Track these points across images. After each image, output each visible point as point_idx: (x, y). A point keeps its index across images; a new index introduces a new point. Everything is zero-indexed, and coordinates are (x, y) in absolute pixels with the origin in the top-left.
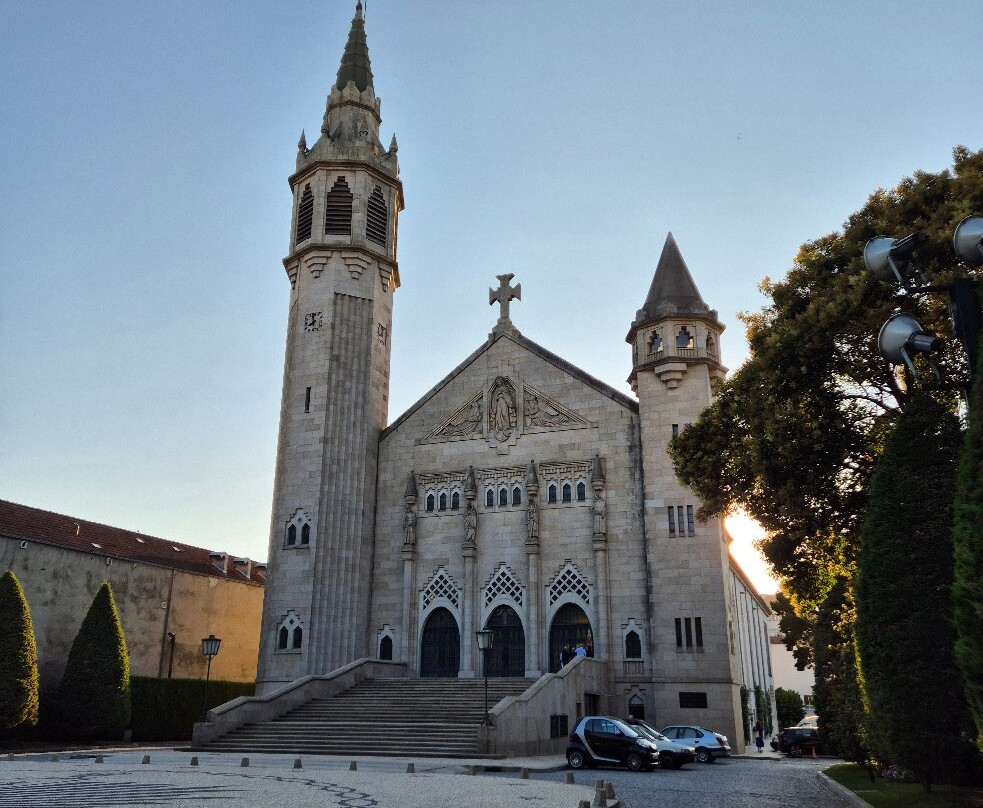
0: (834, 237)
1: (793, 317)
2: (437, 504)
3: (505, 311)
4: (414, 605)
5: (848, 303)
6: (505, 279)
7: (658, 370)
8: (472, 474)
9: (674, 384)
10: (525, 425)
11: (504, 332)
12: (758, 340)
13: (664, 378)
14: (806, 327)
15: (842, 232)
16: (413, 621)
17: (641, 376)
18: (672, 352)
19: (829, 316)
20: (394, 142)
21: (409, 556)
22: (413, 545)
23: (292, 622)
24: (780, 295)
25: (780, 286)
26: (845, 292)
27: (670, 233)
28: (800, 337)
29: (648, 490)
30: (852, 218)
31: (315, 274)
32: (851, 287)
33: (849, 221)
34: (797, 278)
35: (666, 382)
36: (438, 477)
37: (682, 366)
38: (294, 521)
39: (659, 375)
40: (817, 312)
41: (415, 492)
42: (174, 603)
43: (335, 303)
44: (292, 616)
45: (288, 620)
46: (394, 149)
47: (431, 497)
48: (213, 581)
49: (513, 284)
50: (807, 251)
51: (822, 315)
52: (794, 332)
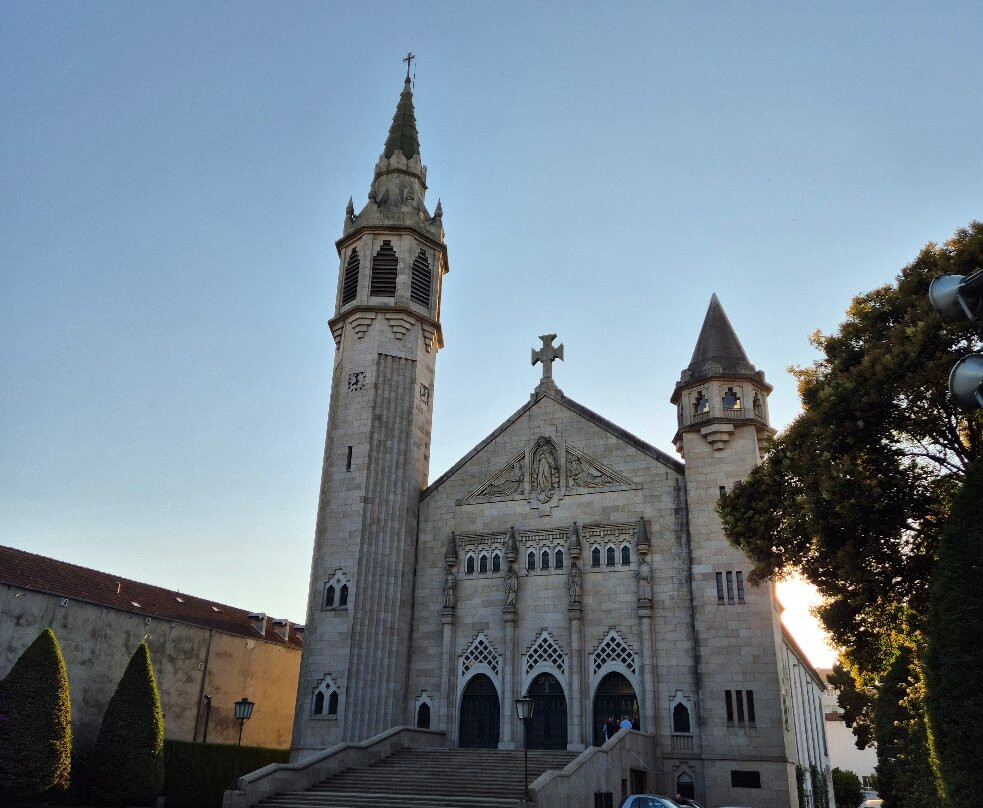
0: (887, 289)
1: (847, 370)
2: (477, 565)
3: (548, 371)
4: (453, 671)
5: (906, 355)
6: (548, 339)
7: (704, 431)
8: (513, 536)
9: (720, 445)
10: (567, 486)
11: (547, 392)
12: (810, 394)
13: (710, 439)
14: (862, 380)
15: (895, 285)
16: (452, 688)
17: (686, 437)
18: (718, 413)
19: (886, 369)
20: (439, 208)
21: (449, 619)
22: (451, 609)
23: (328, 686)
24: (832, 347)
25: (832, 338)
26: (902, 344)
27: (714, 294)
28: (855, 390)
29: (694, 555)
30: (904, 271)
31: (359, 335)
32: (908, 338)
33: (901, 274)
34: (849, 330)
35: (712, 443)
36: (478, 539)
37: (729, 428)
38: (333, 582)
39: (705, 436)
40: (873, 364)
41: (455, 554)
42: (213, 665)
43: (378, 363)
44: (329, 680)
45: (323, 685)
46: (439, 214)
47: (471, 559)
48: (251, 643)
49: (555, 344)
50: (860, 303)
51: (878, 368)
52: (849, 385)
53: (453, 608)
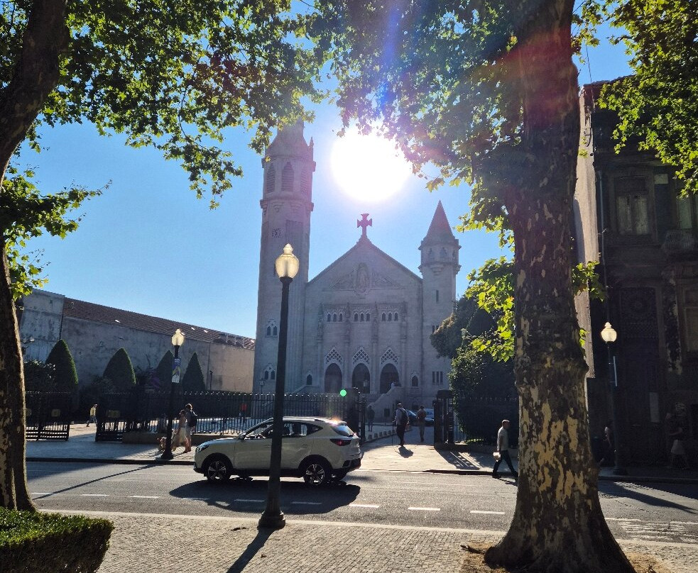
2: (332, 318)
3: (364, 231)
4: (322, 361)
6: (365, 216)
7: (432, 266)
8: (348, 307)
9: (438, 273)
10: (373, 286)
11: (364, 240)
13: (434, 270)
16: (322, 368)
17: (424, 268)
18: (437, 259)
20: (312, 141)
21: (319, 341)
22: (321, 337)
23: (270, 368)
27: (440, 202)
29: (424, 318)
31: (277, 210)
35: (435, 272)
36: (334, 307)
37: (442, 266)
38: (270, 325)
39: (432, 269)
41: (323, 313)
43: (286, 225)
44: (270, 366)
45: (268, 368)
46: (312, 143)
47: (329, 316)
48: (224, 347)
49: (368, 219)
53: (322, 336)
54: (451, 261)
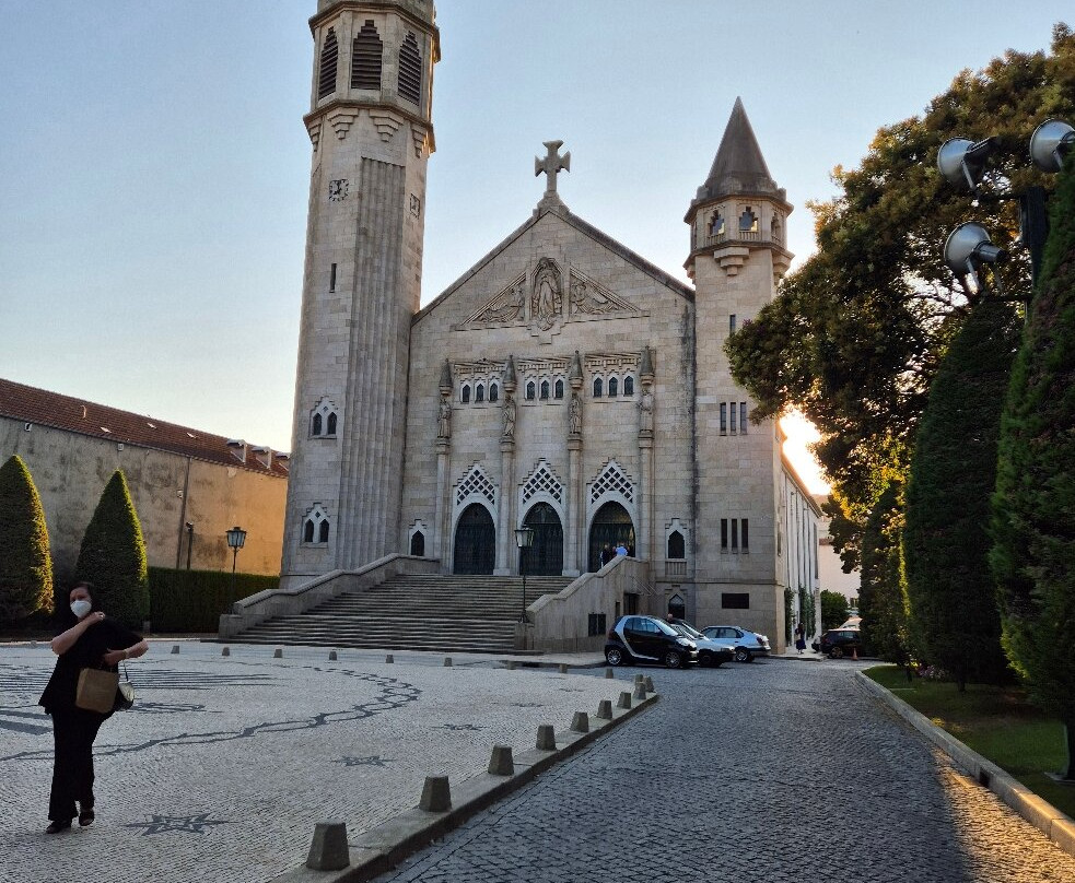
0: (914, 121)
1: (864, 210)
2: (473, 395)
3: (552, 183)
4: (447, 500)
5: (922, 197)
6: (553, 147)
7: (718, 254)
8: (511, 365)
9: (734, 271)
10: (570, 313)
11: (550, 207)
12: (825, 236)
13: (724, 264)
14: (877, 221)
15: (923, 116)
16: (447, 517)
17: (698, 261)
18: (733, 235)
19: (901, 212)
21: (443, 449)
23: (318, 515)
24: (853, 185)
25: (853, 175)
26: (920, 185)
27: (738, 98)
28: (870, 232)
29: (698, 386)
30: (934, 103)
31: (341, 135)
32: (927, 179)
33: (931, 105)
34: (873, 166)
35: (725, 268)
36: (474, 367)
37: (745, 251)
38: (319, 410)
39: (718, 261)
40: (889, 206)
41: (450, 383)
42: (192, 492)
43: (362, 169)
44: (318, 508)
45: (314, 513)
47: (467, 389)
48: (232, 471)
49: (561, 152)
50: (884, 136)
51: (894, 210)
52: (864, 227)
53: (448, 437)
54: (768, 238)
